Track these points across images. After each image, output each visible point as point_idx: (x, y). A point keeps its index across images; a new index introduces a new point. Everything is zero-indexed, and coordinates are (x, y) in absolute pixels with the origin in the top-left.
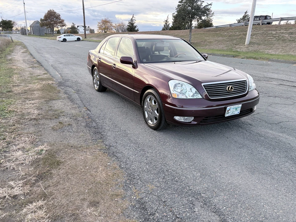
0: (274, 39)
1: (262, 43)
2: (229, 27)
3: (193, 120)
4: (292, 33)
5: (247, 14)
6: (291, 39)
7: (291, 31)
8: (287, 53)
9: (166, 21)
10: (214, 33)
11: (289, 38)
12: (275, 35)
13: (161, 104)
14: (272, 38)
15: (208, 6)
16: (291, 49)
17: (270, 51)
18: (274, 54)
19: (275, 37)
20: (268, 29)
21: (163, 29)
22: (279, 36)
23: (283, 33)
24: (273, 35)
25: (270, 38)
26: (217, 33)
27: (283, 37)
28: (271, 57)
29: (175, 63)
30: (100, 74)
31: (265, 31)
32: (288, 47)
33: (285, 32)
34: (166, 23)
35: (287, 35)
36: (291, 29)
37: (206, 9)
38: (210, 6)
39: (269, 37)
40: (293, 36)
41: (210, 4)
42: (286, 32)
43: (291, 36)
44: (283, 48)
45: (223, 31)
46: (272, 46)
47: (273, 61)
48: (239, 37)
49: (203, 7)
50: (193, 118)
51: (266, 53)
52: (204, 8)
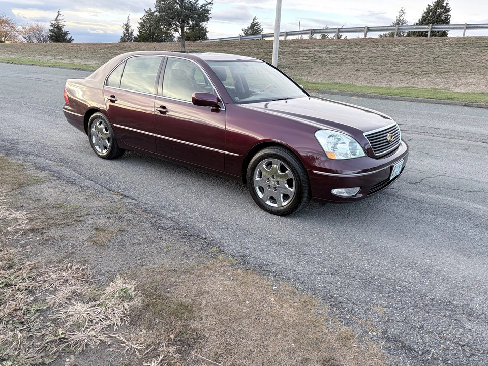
0: (310, 61)
1: (294, 66)
2: (240, 40)
3: (360, 192)
4: (330, 52)
5: (256, 21)
6: (331, 61)
7: (327, 49)
8: (333, 81)
9: (127, 25)
10: (219, 49)
11: (328, 59)
12: (309, 55)
13: (300, 171)
14: (305, 58)
15: (207, 4)
16: (335, 75)
17: (309, 78)
18: (316, 82)
19: (309, 57)
20: (297, 45)
21: (123, 40)
22: (314, 57)
23: (318, 52)
24: (306, 54)
25: (303, 59)
26: (225, 49)
27: (320, 57)
28: (320, 87)
29: (286, 102)
30: (115, 125)
31: (293, 48)
32: (331, 73)
33: (320, 50)
34: (127, 30)
35: (325, 55)
36: (328, 45)
37: (205, 10)
38: (210, 6)
39: (301, 58)
40: (333, 56)
41: (210, 3)
42: (322, 50)
43: (331, 56)
44: (325, 73)
45: (232, 46)
46: (310, 70)
47: (324, 92)
48: (260, 57)
49: (200, 6)
50: (358, 189)
51: (305, 80)
52: (201, 8)
